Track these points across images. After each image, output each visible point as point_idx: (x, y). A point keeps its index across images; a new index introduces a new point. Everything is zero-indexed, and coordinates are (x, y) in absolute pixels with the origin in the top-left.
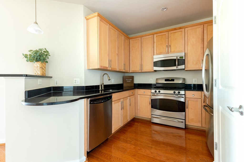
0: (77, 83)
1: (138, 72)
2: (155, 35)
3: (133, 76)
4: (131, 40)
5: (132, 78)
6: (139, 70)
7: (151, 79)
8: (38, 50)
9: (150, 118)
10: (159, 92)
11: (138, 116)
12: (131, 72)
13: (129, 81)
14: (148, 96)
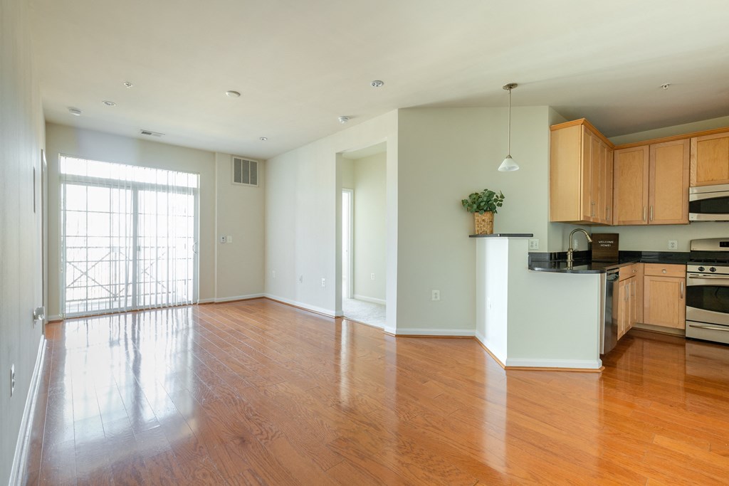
0: (534, 248)
1: (639, 224)
2: (694, 140)
3: (618, 235)
4: (617, 152)
5: (615, 237)
6: (640, 219)
7: (674, 242)
8: (480, 194)
9: (683, 328)
10: (713, 270)
11: (643, 324)
12: (616, 223)
13: (607, 244)
14: (677, 280)
